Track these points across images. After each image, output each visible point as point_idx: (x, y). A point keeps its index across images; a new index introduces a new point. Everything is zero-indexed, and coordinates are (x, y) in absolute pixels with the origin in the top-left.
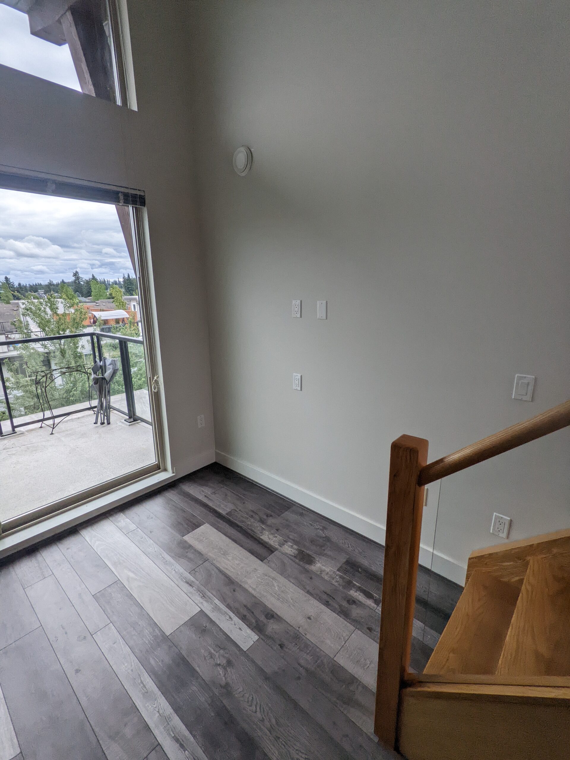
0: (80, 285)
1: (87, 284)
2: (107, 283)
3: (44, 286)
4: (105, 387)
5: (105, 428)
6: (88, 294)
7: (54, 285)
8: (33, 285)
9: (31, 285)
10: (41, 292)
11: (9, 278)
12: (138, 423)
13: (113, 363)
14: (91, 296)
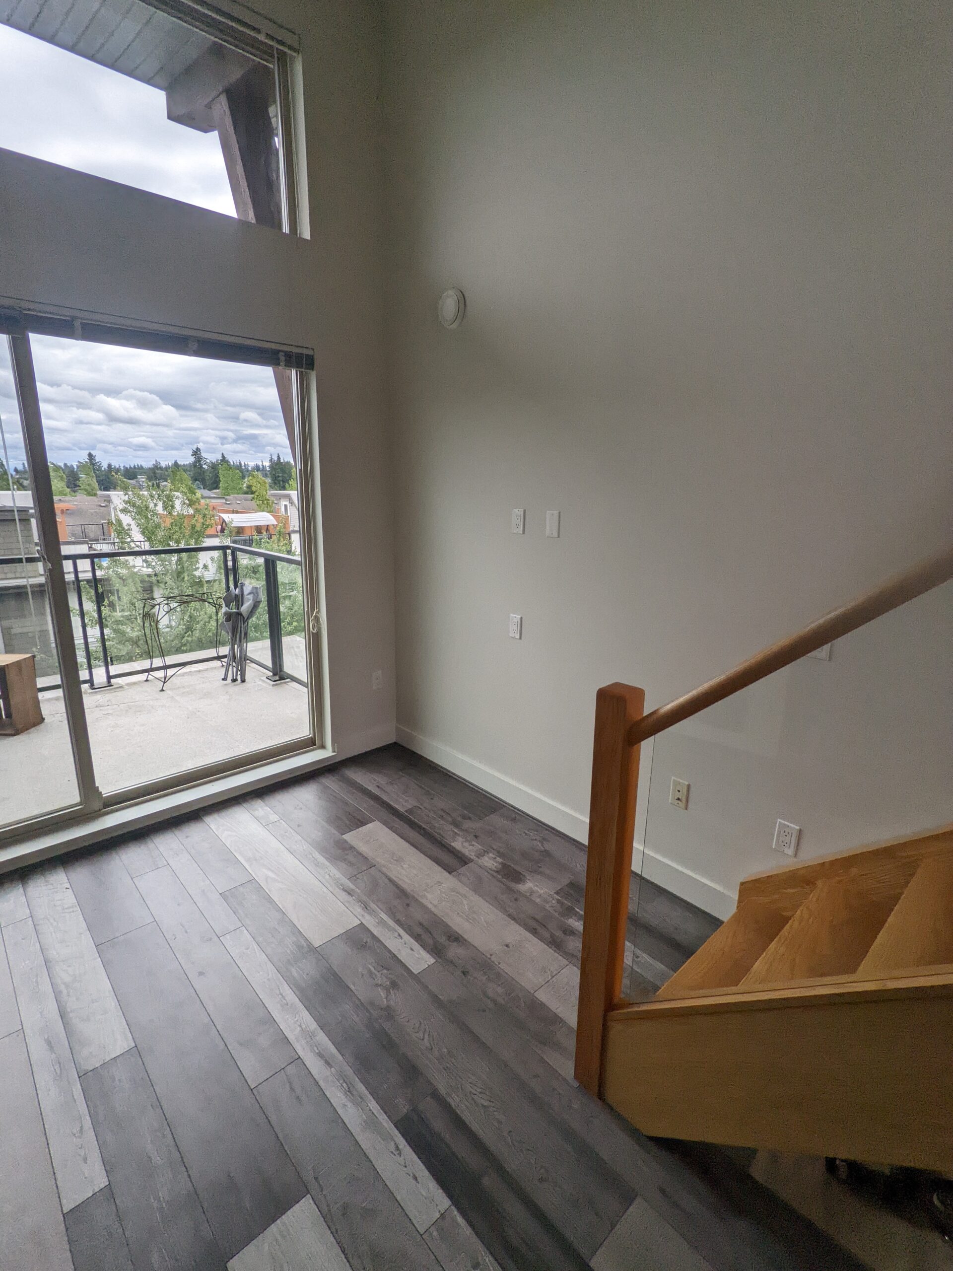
0: (203, 470)
1: (213, 468)
2: (243, 468)
3: (147, 469)
4: (241, 627)
5: (237, 687)
6: (214, 484)
7: (161, 468)
8: (130, 467)
9: (127, 468)
10: (142, 479)
11: (94, 455)
12: (285, 683)
13: (255, 592)
14: (219, 489)
